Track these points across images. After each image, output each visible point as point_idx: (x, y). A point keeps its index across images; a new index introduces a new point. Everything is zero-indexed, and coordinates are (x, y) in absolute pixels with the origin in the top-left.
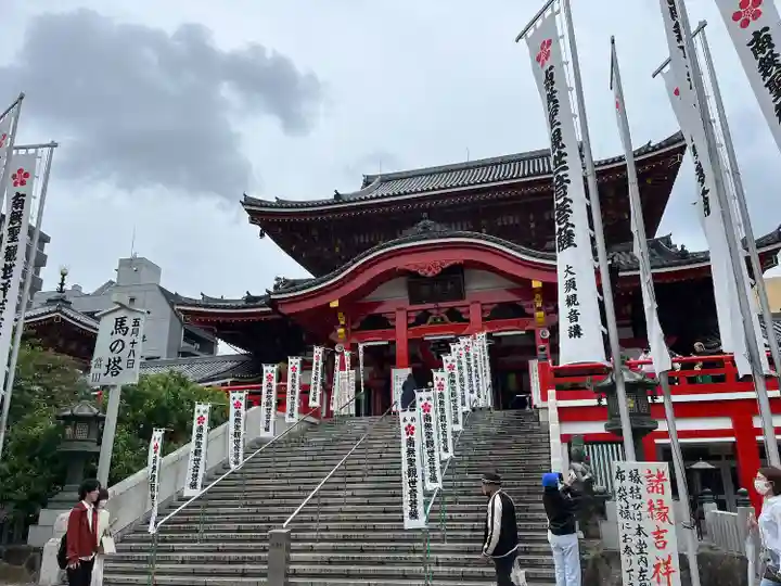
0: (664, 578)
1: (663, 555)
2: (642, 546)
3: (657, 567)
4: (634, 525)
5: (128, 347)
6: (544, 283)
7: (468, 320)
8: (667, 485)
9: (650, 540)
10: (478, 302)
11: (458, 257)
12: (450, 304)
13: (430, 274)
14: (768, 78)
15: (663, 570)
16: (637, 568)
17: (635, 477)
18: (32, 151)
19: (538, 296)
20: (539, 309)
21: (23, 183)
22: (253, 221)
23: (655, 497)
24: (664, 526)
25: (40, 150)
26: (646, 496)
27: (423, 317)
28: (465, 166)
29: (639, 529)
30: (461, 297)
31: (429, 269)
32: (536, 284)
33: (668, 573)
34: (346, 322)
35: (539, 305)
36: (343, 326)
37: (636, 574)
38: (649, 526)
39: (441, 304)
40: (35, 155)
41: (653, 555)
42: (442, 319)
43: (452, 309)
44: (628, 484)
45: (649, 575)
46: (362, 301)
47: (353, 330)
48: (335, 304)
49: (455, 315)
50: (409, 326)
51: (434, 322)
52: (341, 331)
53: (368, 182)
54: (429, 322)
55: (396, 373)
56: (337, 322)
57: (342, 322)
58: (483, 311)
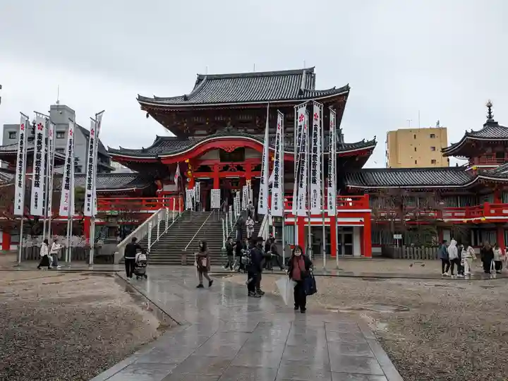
10: (250, 163)
11: (243, 144)
12: (238, 163)
13: (230, 151)
22: (143, 109)
27: (226, 168)
28: (251, 75)
30: (243, 161)
31: (229, 149)
32: (273, 159)
34: (192, 168)
36: (190, 170)
39: (234, 163)
42: (234, 169)
43: (238, 165)
46: (199, 159)
47: (194, 172)
48: (187, 161)
49: (240, 168)
50: (220, 171)
51: (231, 170)
52: (189, 172)
53: (200, 79)
54: (229, 170)
55: (213, 191)
56: (188, 168)
57: (190, 168)
58: (252, 167)
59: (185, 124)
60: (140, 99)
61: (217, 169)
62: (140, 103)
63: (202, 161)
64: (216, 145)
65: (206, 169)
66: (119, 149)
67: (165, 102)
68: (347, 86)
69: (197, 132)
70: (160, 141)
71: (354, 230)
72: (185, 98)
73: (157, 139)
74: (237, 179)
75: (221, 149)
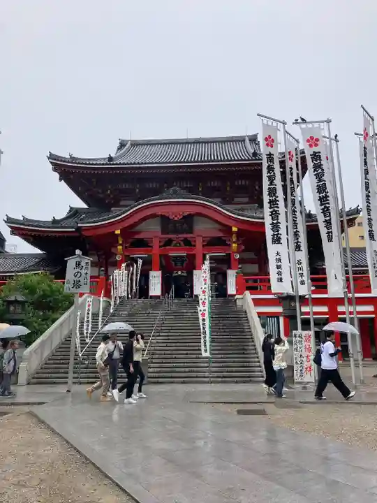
0: (309, 373)
1: (308, 364)
2: (302, 361)
3: (306, 368)
4: (299, 353)
5: (83, 276)
6: (239, 229)
7: (195, 246)
9: (305, 359)
10: (201, 236)
11: (193, 210)
12: (185, 236)
13: (176, 219)
15: (308, 369)
16: (299, 369)
17: (300, 337)
19: (234, 235)
20: (234, 242)
22: (55, 170)
23: (307, 344)
24: (309, 354)
26: (304, 344)
27: (169, 242)
28: (185, 141)
29: (301, 355)
30: (191, 232)
31: (176, 216)
32: (235, 229)
33: (310, 370)
34: (123, 242)
35: (234, 240)
36: (121, 245)
37: (299, 371)
38: (305, 354)
39: (180, 236)
41: (305, 364)
42: (179, 244)
43: (186, 239)
44: (298, 339)
45: (303, 371)
46: (133, 230)
47: (126, 247)
48: (118, 232)
49: (187, 242)
50: (160, 247)
51: (175, 246)
52: (120, 247)
53: (122, 145)
54: (173, 245)
55: (152, 274)
56: (118, 242)
57: (121, 242)
58: (203, 241)
59: (109, 192)
60: (52, 157)
61: (156, 244)
62: (51, 163)
63: (138, 233)
64: (158, 211)
65: (142, 244)
66: (22, 219)
69: (122, 203)
70: (74, 213)
72: (110, 159)
73: (70, 211)
74: (183, 257)
75: (162, 216)
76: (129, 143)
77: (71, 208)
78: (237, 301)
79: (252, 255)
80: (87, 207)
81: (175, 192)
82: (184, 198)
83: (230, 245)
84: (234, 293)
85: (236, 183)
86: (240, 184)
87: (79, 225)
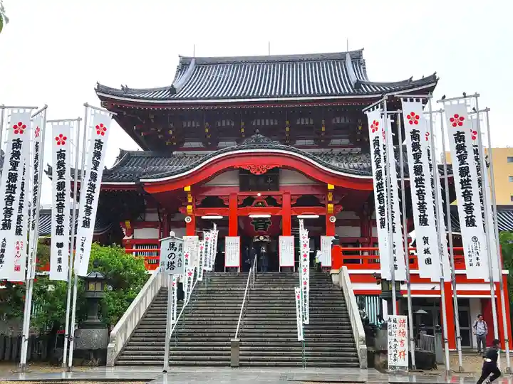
0: (402, 357)
1: (402, 349)
2: (396, 345)
3: (400, 353)
4: (393, 337)
5: (178, 257)
6: (336, 187)
7: (281, 206)
8: (406, 324)
9: (399, 344)
10: (289, 193)
11: (279, 162)
12: (269, 193)
13: (258, 174)
14: (459, 154)
15: (402, 354)
16: (394, 353)
17: (395, 321)
18: (67, 123)
19: (330, 193)
20: (330, 202)
21: (63, 143)
22: (104, 105)
23: (401, 328)
24: (403, 339)
25: (72, 123)
26: (398, 328)
27: (249, 201)
28: (266, 59)
29: (395, 340)
30: (277, 189)
31: (258, 170)
32: (331, 187)
33: (404, 355)
34: (193, 200)
35: (330, 199)
36: (190, 204)
37: (393, 355)
38: (399, 339)
39: (262, 193)
40: (69, 127)
41: (399, 349)
42: (263, 203)
43: (269, 196)
44: (392, 323)
45: (397, 356)
46: (204, 186)
47: (197, 207)
48: (188, 189)
49: (272, 201)
50: (239, 206)
51: (257, 205)
52: (189, 207)
53: (184, 64)
54: (253, 205)
55: (228, 240)
56: (187, 200)
57: (190, 201)
58: (291, 200)
59: (171, 132)
60: (100, 89)
61: (233, 203)
62: (100, 97)
63: (209, 188)
64: (236, 163)
65: (214, 202)
67: (141, 95)
68: (434, 76)
69: (187, 145)
70: (127, 158)
71: (471, 303)
72: (172, 90)
73: (121, 155)
74: (266, 219)
75: (242, 171)
76: (193, 62)
77: (122, 152)
78: (333, 276)
79: (352, 215)
80: (141, 150)
81: (257, 141)
82: (268, 148)
83: (324, 206)
84: (329, 264)
85: (333, 121)
86: (338, 122)
87: (141, 180)
